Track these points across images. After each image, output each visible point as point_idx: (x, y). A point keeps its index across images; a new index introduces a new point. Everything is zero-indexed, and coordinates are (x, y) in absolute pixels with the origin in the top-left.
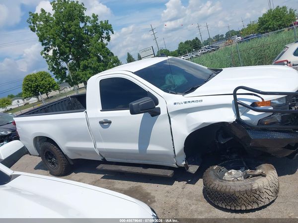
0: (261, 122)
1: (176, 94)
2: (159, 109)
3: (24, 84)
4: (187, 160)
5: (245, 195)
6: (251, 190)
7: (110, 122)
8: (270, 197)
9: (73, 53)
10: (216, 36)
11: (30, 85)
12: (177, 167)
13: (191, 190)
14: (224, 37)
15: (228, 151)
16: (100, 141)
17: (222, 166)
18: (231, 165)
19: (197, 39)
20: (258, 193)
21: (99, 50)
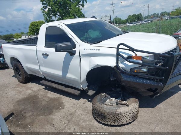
0: (132, 70)
1: (87, 43)
2: (75, 51)
3: (30, 27)
4: (88, 86)
5: (111, 116)
6: (116, 113)
7: (48, 55)
8: (127, 120)
9: (60, 12)
10: (154, 14)
11: (33, 28)
12: (82, 90)
13: (87, 106)
14: (159, 15)
15: (117, 85)
16: (42, 66)
17: (108, 94)
18: (114, 95)
19: (140, 14)
20: (119, 115)
21: (76, 12)
